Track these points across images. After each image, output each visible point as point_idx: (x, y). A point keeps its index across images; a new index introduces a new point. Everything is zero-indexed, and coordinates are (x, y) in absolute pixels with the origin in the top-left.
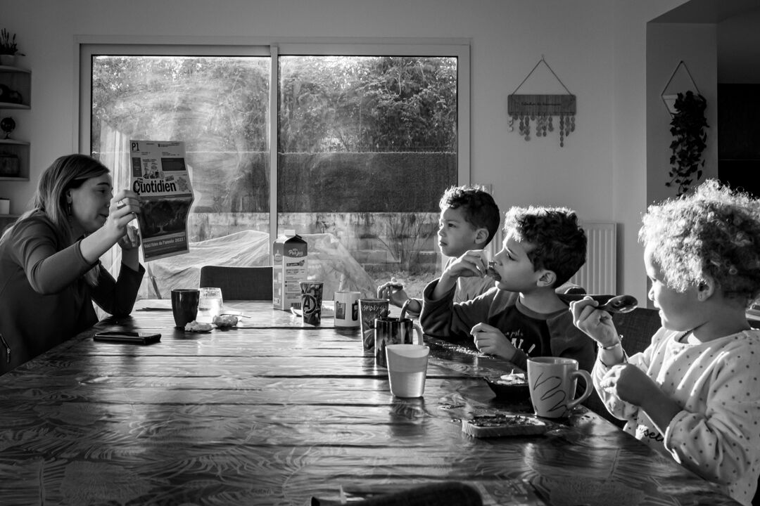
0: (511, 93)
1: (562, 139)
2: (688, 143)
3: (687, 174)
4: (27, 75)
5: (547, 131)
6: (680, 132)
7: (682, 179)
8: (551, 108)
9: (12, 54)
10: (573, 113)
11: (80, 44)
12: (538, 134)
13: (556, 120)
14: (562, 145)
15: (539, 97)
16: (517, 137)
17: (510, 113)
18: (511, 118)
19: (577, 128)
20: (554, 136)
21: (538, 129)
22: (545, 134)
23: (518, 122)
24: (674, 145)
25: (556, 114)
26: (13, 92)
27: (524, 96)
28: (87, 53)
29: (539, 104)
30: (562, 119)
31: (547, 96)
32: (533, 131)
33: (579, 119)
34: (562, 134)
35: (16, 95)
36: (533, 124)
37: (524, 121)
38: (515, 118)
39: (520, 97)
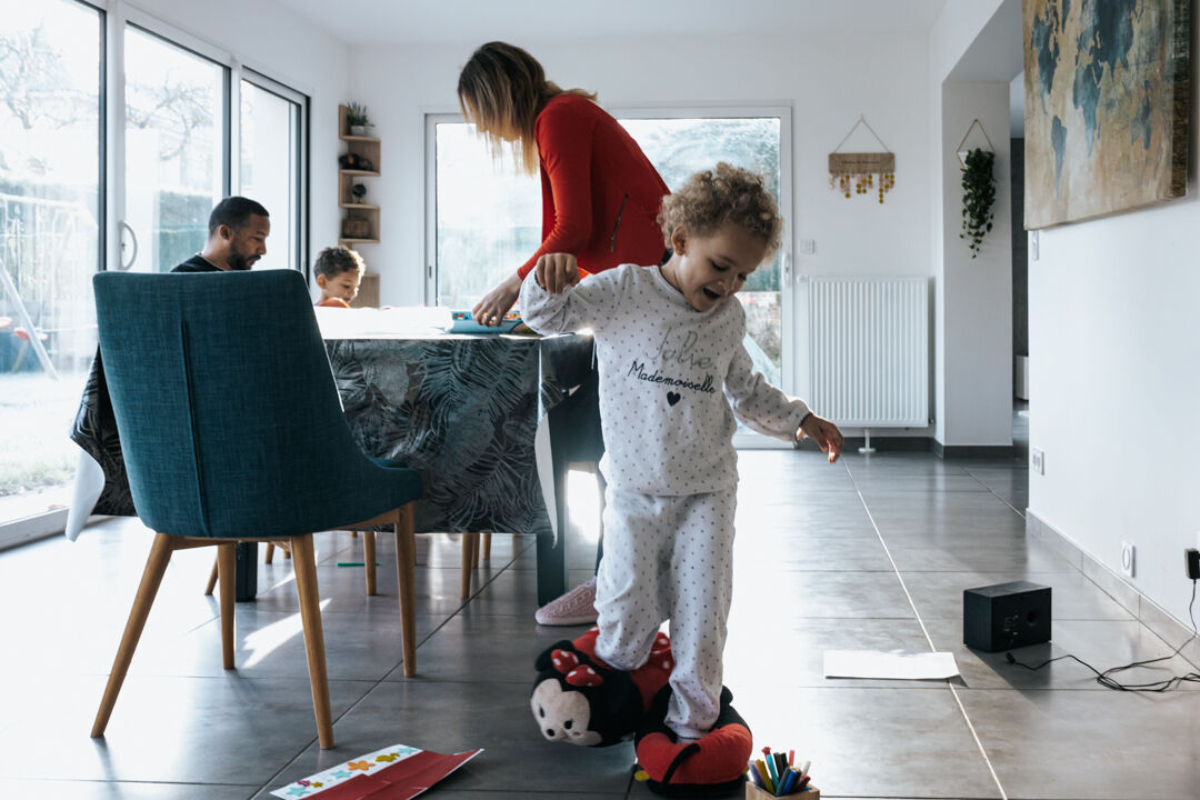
0: (832, 151)
1: (881, 196)
2: (976, 197)
3: (977, 227)
4: (377, 144)
5: (867, 189)
6: (970, 187)
7: (973, 231)
8: (870, 166)
9: (362, 124)
10: (892, 170)
11: (426, 115)
12: (859, 192)
13: (876, 178)
14: (881, 201)
15: (859, 155)
16: (838, 193)
17: (831, 171)
18: (831, 177)
19: (896, 184)
20: (873, 193)
21: (859, 186)
22: (865, 191)
23: (838, 181)
24: (966, 198)
25: (875, 171)
26: (363, 160)
27: (844, 155)
28: (431, 121)
29: (859, 162)
30: (881, 177)
31: (866, 155)
32: (853, 188)
33: (897, 175)
34: (881, 190)
35: (366, 163)
36: (854, 182)
37: (845, 179)
38: (835, 177)
39: (840, 156)
